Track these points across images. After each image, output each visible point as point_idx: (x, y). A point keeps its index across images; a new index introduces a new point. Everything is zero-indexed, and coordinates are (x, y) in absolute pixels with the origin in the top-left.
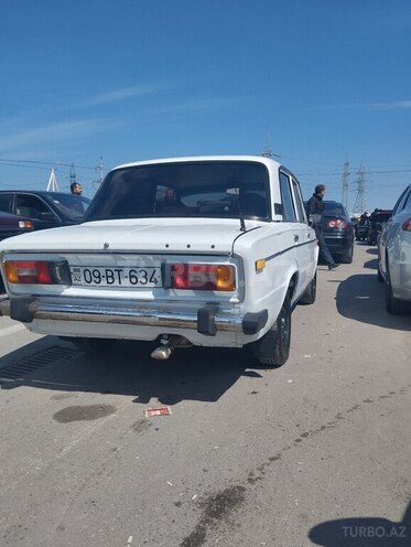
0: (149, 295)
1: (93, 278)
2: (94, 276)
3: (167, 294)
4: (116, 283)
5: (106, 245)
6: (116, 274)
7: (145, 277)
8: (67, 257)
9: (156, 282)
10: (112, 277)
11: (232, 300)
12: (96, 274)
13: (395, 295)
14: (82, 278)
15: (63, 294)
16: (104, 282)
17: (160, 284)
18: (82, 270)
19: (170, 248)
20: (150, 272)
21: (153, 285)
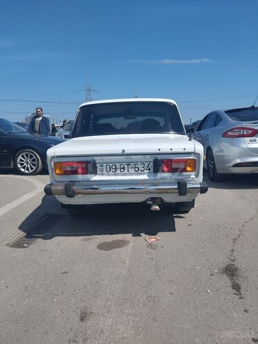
0: (145, 177)
1: (112, 170)
2: (113, 168)
3: (156, 176)
4: (126, 171)
5: (124, 151)
6: (126, 166)
7: (143, 167)
8: (95, 158)
9: (149, 170)
10: (124, 168)
11: (192, 177)
12: (114, 167)
13: (218, 172)
14: (105, 170)
15: (92, 179)
16: (118, 171)
17: (152, 170)
18: (105, 165)
19: (161, 151)
20: (146, 164)
21: (148, 171)
